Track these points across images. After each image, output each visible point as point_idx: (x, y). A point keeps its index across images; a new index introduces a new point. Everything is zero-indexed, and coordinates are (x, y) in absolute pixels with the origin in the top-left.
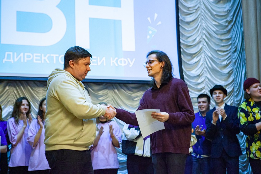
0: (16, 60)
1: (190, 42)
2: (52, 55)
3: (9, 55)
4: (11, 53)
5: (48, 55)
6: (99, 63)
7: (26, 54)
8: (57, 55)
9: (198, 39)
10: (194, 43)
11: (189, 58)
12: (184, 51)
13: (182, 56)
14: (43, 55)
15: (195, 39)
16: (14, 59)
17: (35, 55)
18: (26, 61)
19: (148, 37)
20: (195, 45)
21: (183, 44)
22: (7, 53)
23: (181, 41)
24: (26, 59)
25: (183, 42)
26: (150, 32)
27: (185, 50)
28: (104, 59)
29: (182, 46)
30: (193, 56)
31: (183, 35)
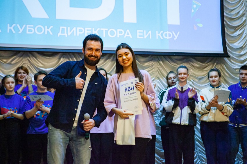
0: (69, 34)
1: (233, 15)
2: (102, 29)
3: (63, 29)
4: (65, 28)
5: (98, 29)
6: (145, 37)
7: (78, 28)
8: (107, 29)
9: (241, 12)
10: (237, 16)
11: (232, 30)
12: (227, 24)
13: (225, 29)
14: (93, 29)
15: (239, 12)
16: (67, 33)
17: (86, 29)
18: (78, 35)
19: (193, 11)
20: (239, 18)
21: (227, 17)
22: (61, 27)
23: (225, 14)
24: (78, 33)
25: (227, 15)
26: (195, 6)
27: (229, 23)
28: (150, 32)
29: (225, 19)
30: (236, 28)
31: (227, 8)
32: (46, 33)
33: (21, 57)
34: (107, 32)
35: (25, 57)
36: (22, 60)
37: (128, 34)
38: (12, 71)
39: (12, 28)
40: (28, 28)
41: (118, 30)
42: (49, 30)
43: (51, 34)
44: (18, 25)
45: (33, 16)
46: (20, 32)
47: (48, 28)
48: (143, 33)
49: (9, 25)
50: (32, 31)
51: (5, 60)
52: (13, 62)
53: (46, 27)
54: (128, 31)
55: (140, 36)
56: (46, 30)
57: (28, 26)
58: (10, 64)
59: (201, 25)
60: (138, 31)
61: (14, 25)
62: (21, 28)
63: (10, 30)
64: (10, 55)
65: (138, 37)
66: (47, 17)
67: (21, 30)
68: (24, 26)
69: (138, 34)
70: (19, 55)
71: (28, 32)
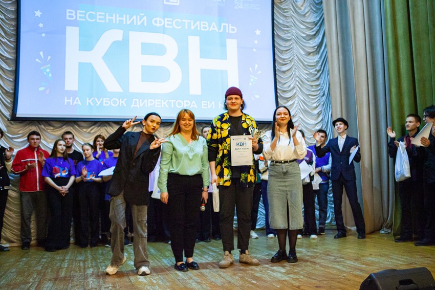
0: (141, 105)
1: (285, 88)
2: (170, 101)
3: (136, 101)
4: (138, 100)
5: (167, 101)
6: (209, 107)
7: (149, 100)
8: (175, 101)
9: (292, 86)
10: (289, 89)
11: (285, 101)
12: (281, 96)
13: (279, 99)
14: (163, 101)
15: (290, 86)
16: (139, 105)
17: (156, 100)
18: (149, 106)
19: (250, 84)
20: (290, 91)
21: (280, 90)
22: (134, 100)
23: (278, 87)
24: (149, 104)
25: (280, 88)
26: (252, 80)
27: (282, 95)
28: (213, 103)
29: (278, 91)
30: (288, 99)
31: (280, 82)
32: (121, 105)
33: (99, 126)
34: (175, 103)
35: (103, 126)
36: (99, 130)
37: (194, 104)
38: (91, 140)
39: (90, 101)
40: (104, 101)
41: (185, 101)
42: (123, 102)
43: (125, 105)
44: (96, 99)
45: (109, 90)
46: (97, 105)
47: (122, 101)
48: (207, 103)
49: (88, 99)
50: (108, 103)
51: (85, 130)
52: (92, 131)
53: (121, 99)
54: (194, 102)
55: (204, 106)
56: (121, 102)
57: (104, 99)
58: (89, 133)
59: (257, 97)
60: (203, 102)
61: (93, 98)
62: (99, 101)
63: (89, 103)
64: (89, 125)
65: (203, 107)
66: (121, 91)
67: (99, 103)
68: (101, 99)
69: (203, 105)
70: (98, 124)
71: (104, 105)
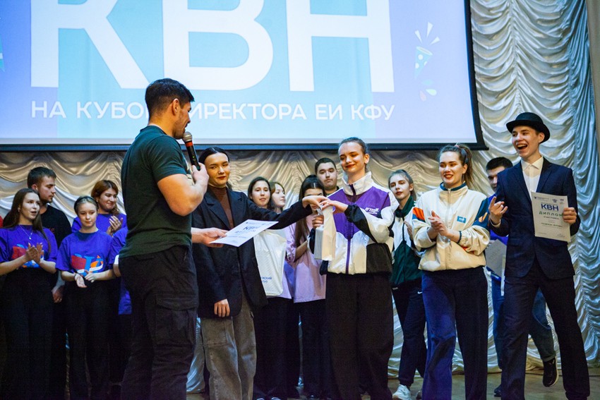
1: (493, 71)
2: (249, 105)
5: (244, 105)
6: (332, 116)
7: (206, 105)
8: (259, 105)
9: (507, 66)
10: (501, 73)
11: (493, 99)
12: (483, 88)
13: (479, 96)
15: (503, 66)
17: (221, 105)
18: (206, 117)
19: (417, 66)
20: (503, 77)
21: (480, 75)
23: (476, 69)
24: (207, 113)
25: (481, 72)
26: (421, 57)
27: (485, 86)
28: (340, 108)
30: (498, 95)
31: (480, 59)
33: (102, 161)
34: (259, 109)
35: (110, 161)
36: (104, 167)
37: (299, 112)
38: (87, 189)
39: (85, 109)
40: (114, 109)
41: (281, 106)
44: (96, 104)
45: (123, 86)
46: (99, 117)
48: (327, 109)
49: (79, 104)
50: (121, 113)
51: (74, 169)
52: (89, 172)
54: (299, 106)
55: (321, 115)
57: (113, 104)
58: (83, 175)
59: (432, 92)
60: (317, 106)
61: (90, 103)
62: (102, 109)
63: (82, 113)
64: (82, 160)
65: (318, 118)
67: (102, 113)
68: (107, 104)
69: (318, 112)
70: (100, 158)
71: (114, 116)
